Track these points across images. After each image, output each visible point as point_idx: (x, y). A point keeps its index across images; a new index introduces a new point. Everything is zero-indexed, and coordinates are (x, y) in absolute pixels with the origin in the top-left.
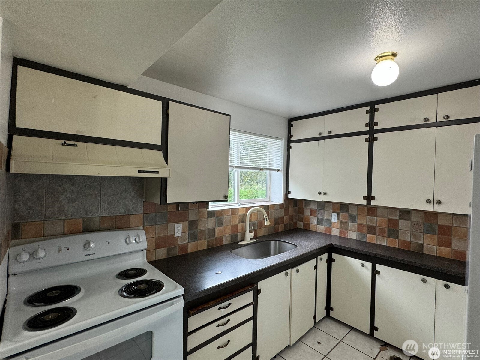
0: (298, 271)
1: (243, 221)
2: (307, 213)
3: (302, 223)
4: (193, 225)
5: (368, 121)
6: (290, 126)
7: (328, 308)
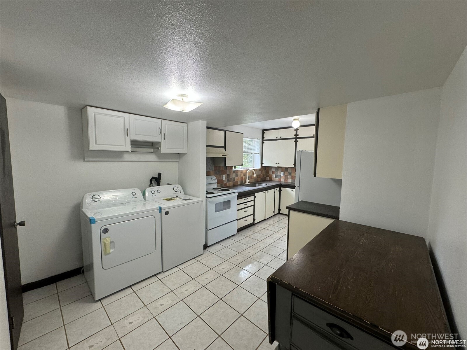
0: (268, 192)
1: (245, 175)
2: (271, 173)
3: (268, 178)
4: (228, 176)
5: (295, 134)
6: (263, 133)
7: (279, 210)
